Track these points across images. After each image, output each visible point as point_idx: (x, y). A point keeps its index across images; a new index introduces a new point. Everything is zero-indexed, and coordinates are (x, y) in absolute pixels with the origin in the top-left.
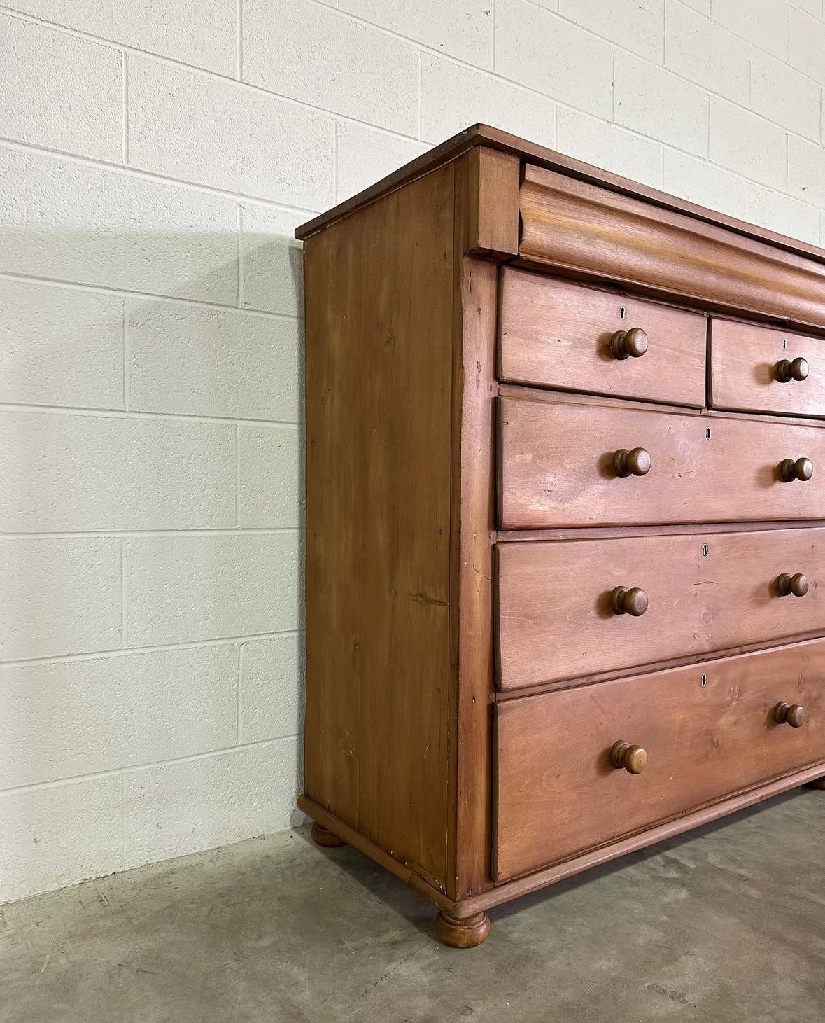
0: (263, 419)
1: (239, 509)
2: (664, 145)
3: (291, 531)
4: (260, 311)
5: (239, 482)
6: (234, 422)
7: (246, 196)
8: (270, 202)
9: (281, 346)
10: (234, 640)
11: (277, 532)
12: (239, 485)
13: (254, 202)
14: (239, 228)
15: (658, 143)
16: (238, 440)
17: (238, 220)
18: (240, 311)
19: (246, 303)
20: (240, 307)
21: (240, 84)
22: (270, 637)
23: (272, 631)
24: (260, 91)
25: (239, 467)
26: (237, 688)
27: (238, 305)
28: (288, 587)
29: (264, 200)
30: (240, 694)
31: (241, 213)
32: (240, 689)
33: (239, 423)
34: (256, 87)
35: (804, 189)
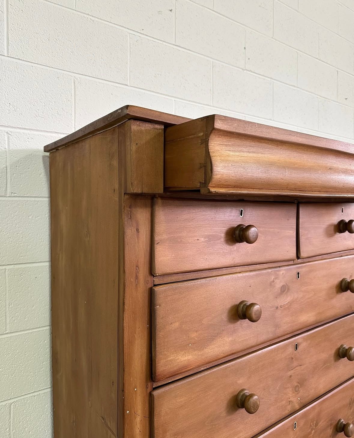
0: (24, 263)
1: (8, 321)
2: (274, 81)
3: (45, 328)
4: (22, 197)
5: (8, 304)
6: (4, 267)
7: (12, 127)
8: (30, 129)
9: (37, 216)
10: (7, 402)
11: (35, 330)
12: (7, 306)
13: (18, 130)
14: (7, 147)
15: (269, 79)
16: (7, 278)
17: (6, 142)
18: (8, 198)
19: (12, 193)
20: (8, 196)
21: (7, 58)
22: (31, 395)
23: (32, 392)
24: (21, 61)
25: (7, 294)
26: (10, 429)
27: (6, 195)
28: (43, 362)
29: (25, 129)
30: (12, 433)
31: (8, 138)
32: (11, 430)
33: (8, 267)
34: (19, 59)
35: (346, 99)
